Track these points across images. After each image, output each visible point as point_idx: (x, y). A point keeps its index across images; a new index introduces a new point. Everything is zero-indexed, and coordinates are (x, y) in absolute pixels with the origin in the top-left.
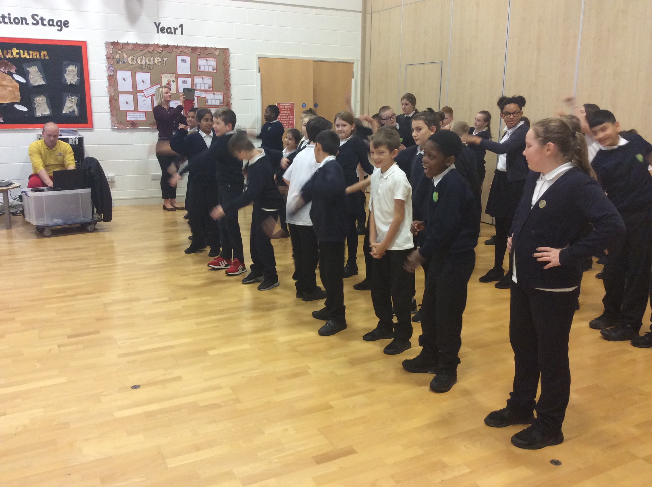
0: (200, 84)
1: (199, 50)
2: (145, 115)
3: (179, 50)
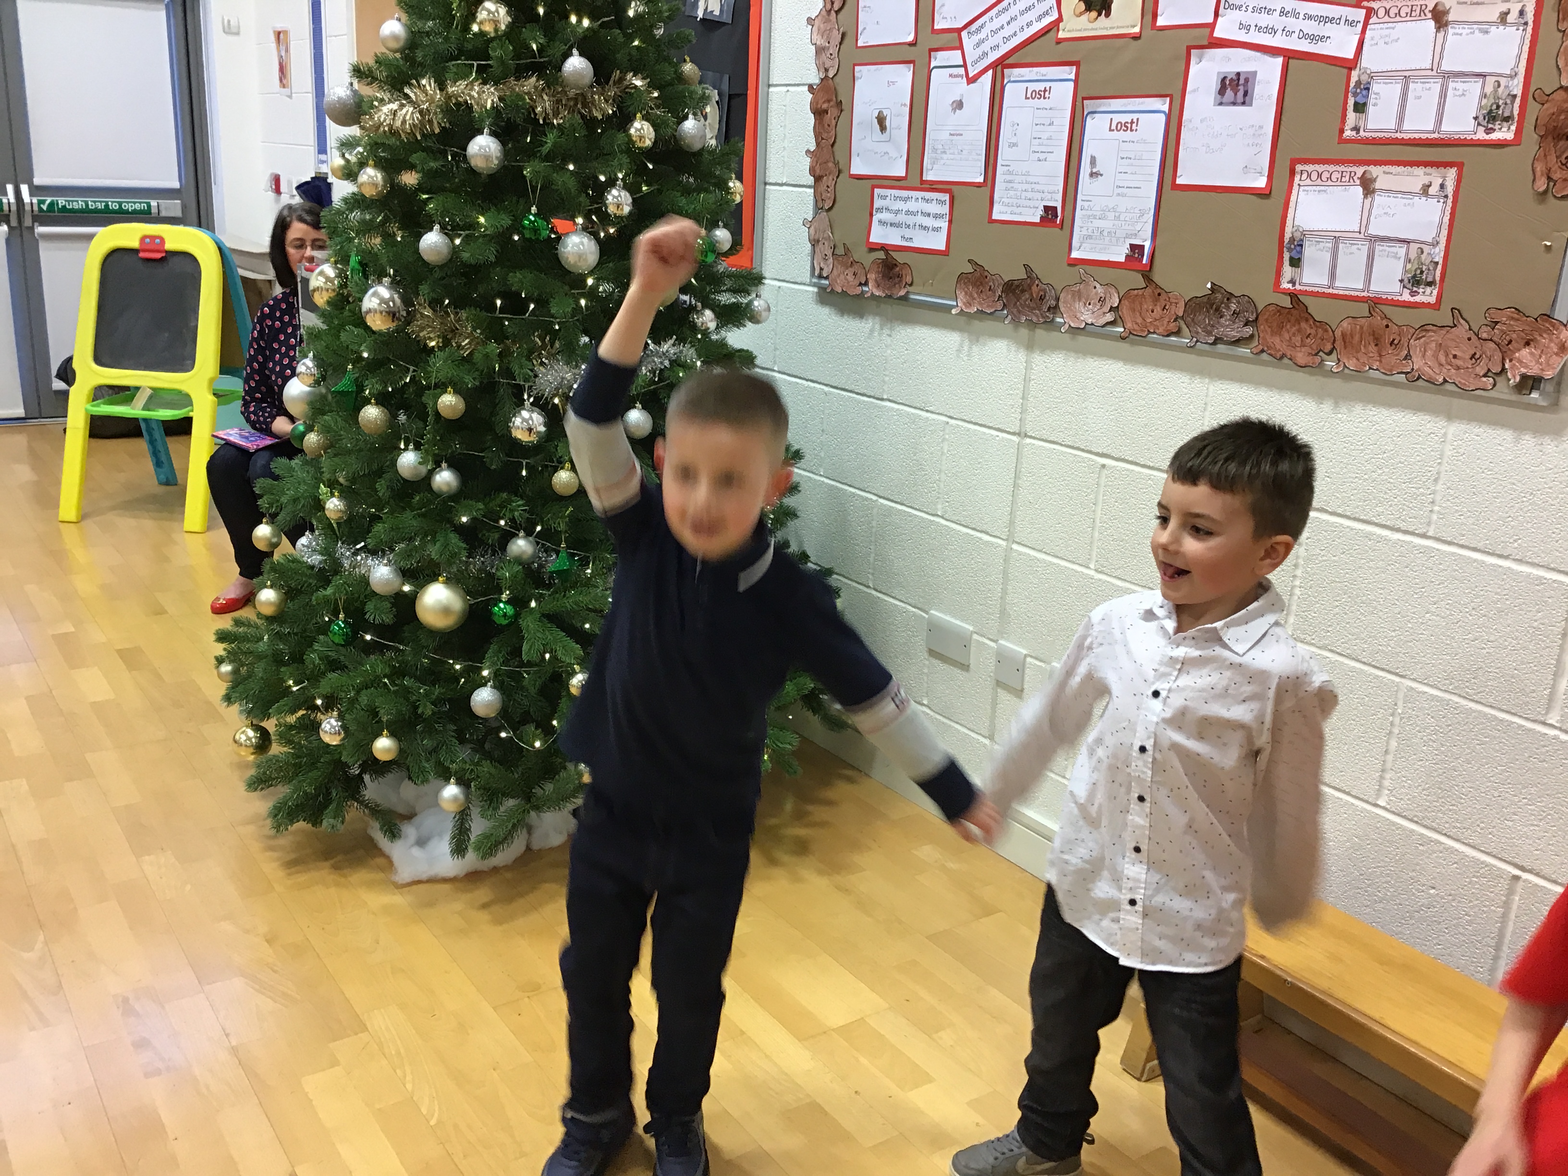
2: (946, 209)
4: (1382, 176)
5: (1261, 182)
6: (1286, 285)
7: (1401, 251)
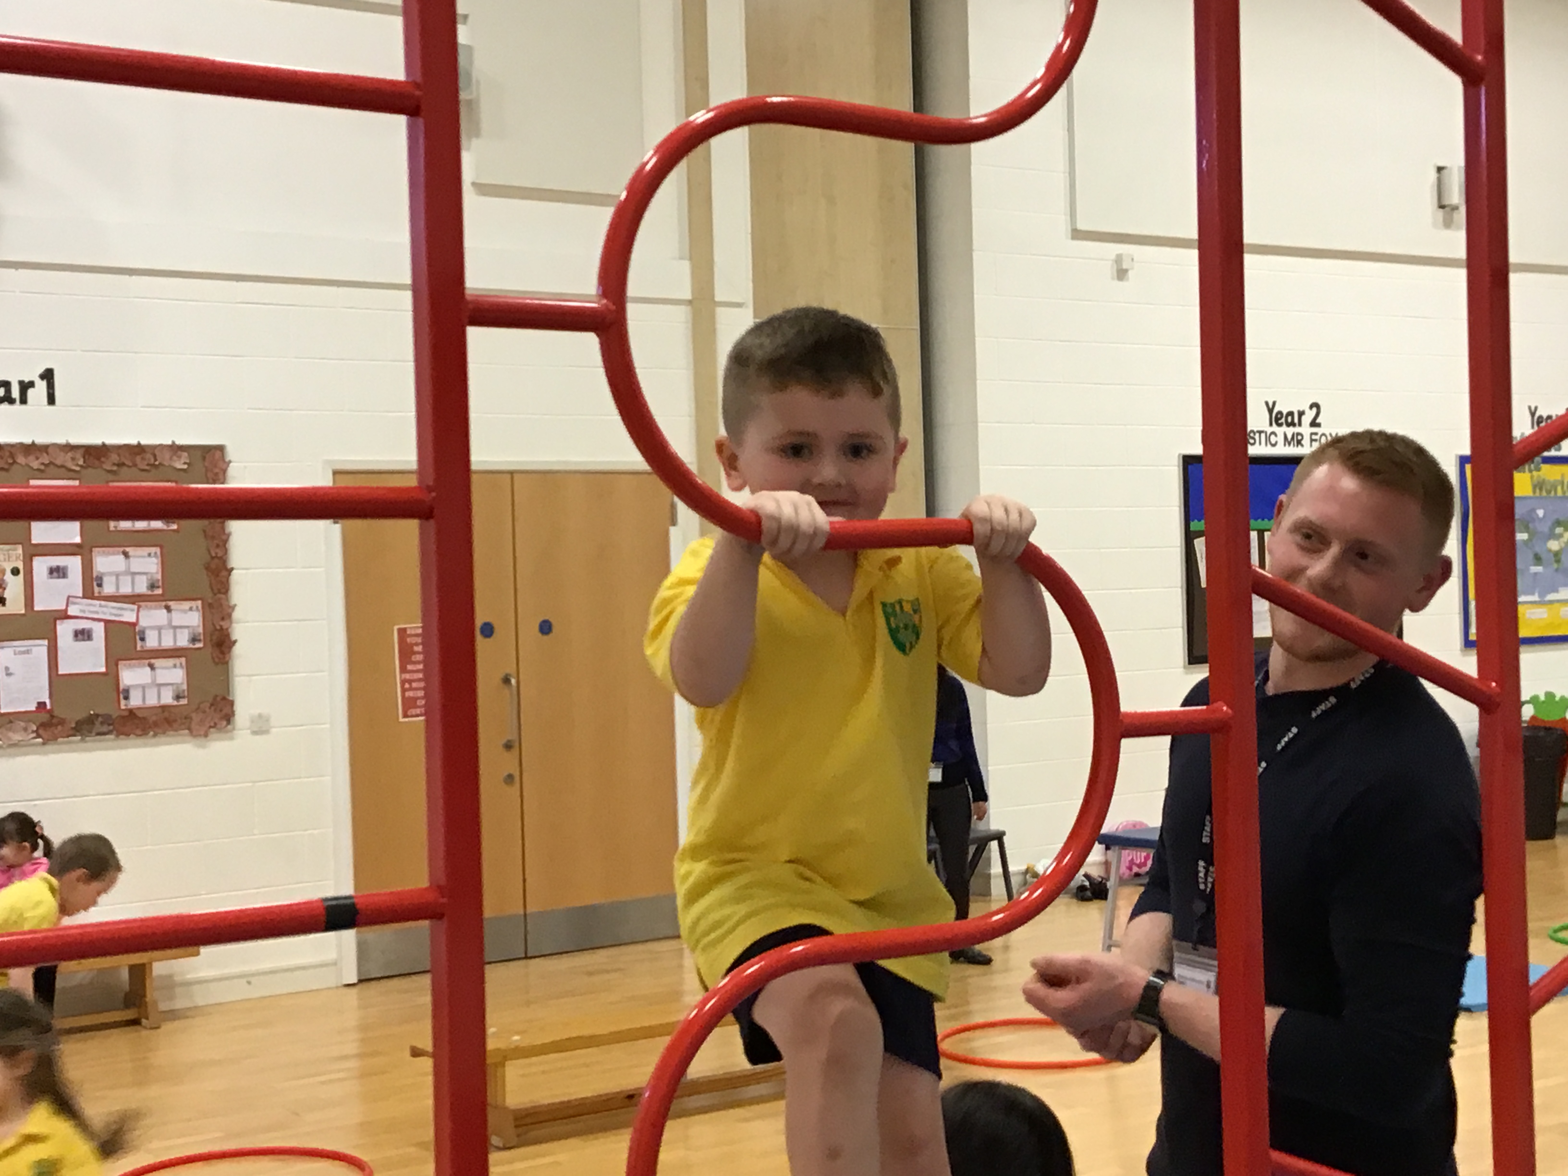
0: (117, 575)
1: (114, 458)
3: (37, 458)
4: (157, 662)
5: (103, 670)
6: (123, 707)
7: (170, 688)
